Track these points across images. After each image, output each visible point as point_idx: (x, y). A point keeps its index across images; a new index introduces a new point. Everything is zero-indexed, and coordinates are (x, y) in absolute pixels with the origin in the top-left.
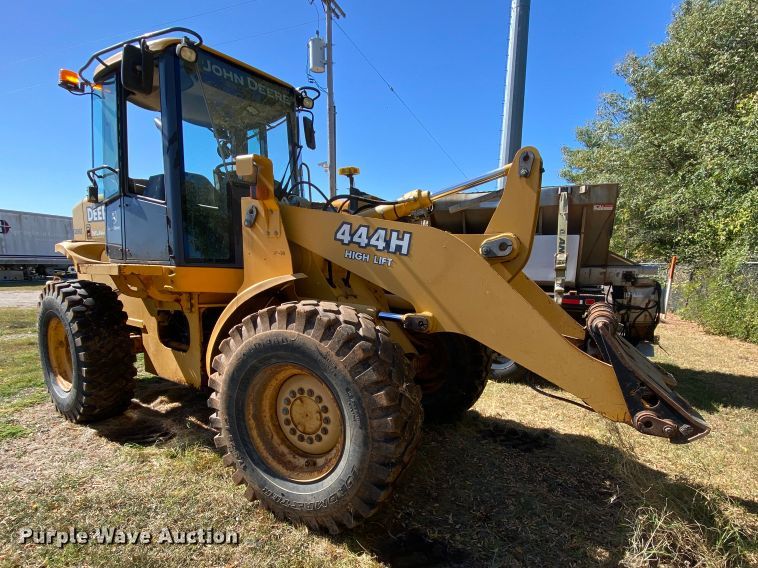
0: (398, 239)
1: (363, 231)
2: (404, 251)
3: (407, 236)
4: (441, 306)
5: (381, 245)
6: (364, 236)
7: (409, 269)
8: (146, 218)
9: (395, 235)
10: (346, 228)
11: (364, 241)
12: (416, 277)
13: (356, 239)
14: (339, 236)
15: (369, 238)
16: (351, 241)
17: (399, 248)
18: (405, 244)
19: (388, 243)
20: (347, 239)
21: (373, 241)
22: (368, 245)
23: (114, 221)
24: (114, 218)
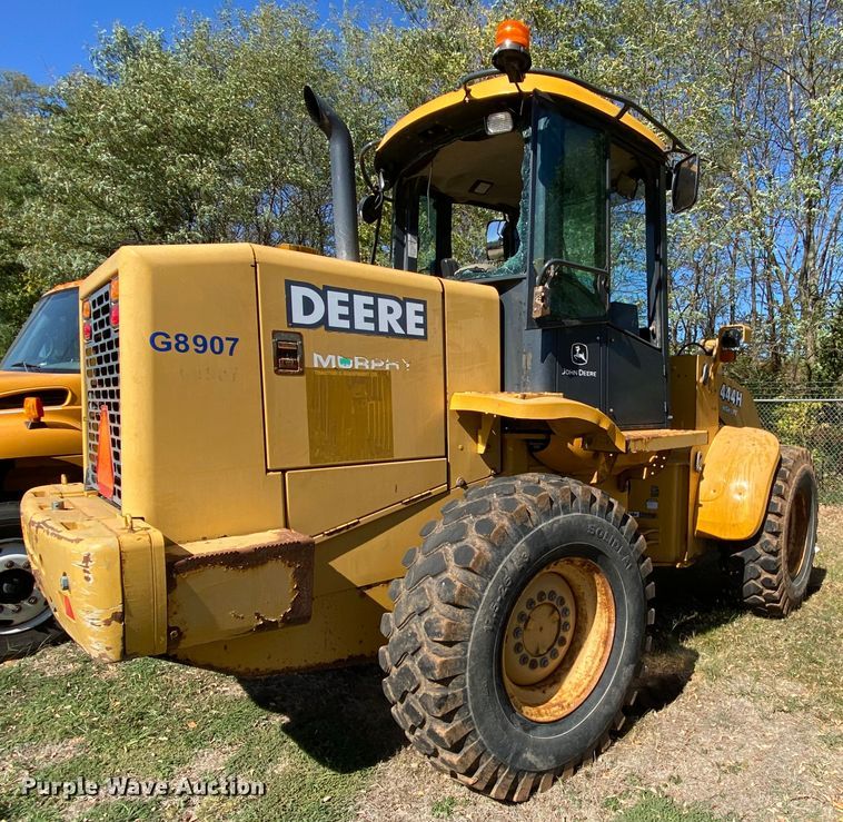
23: (580, 360)
24: (582, 356)
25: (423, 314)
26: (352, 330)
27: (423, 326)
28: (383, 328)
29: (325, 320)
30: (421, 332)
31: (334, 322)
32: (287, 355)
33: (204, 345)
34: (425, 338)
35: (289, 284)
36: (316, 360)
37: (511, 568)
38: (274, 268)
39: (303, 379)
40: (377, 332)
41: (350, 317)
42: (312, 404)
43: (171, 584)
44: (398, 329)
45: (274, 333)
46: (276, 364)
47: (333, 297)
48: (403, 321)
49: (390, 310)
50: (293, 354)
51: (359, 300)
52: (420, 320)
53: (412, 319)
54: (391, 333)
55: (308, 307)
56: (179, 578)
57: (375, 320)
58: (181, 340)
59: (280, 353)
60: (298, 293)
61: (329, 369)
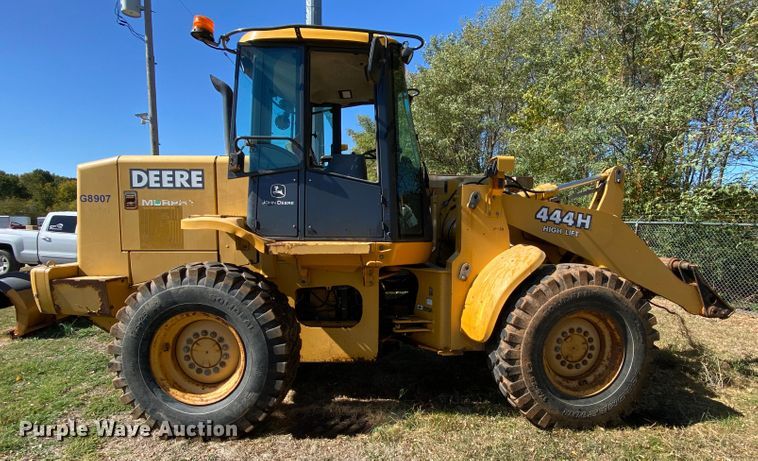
0: (583, 218)
1: (558, 213)
2: (587, 227)
3: (589, 217)
4: (611, 262)
5: (571, 222)
6: (558, 216)
7: (589, 237)
8: (346, 196)
9: (580, 216)
10: (545, 210)
11: (558, 220)
12: (595, 243)
13: (552, 218)
14: (539, 216)
15: (562, 218)
16: (548, 220)
17: (583, 224)
18: (587, 222)
19: (575, 221)
20: (545, 218)
21: (565, 220)
22: (561, 222)
23: (279, 195)
24: (280, 192)
25: (202, 176)
26: (161, 187)
27: (202, 182)
28: (178, 185)
29: (148, 184)
30: (200, 185)
31: (152, 184)
32: (131, 202)
33: (98, 199)
34: (203, 188)
35: (131, 170)
36: (143, 202)
37: (147, 308)
38: (126, 164)
39: (137, 211)
40: (175, 187)
41: (160, 182)
42: (141, 223)
43: (52, 289)
44: (186, 185)
45: (125, 192)
46: (126, 205)
47: (152, 173)
48: (189, 181)
49: (182, 176)
50: (133, 200)
51: (165, 174)
52: (200, 179)
53: (195, 179)
54: (182, 187)
55: (140, 179)
56: (55, 286)
57: (174, 182)
58: (90, 197)
59: (128, 200)
60: (135, 174)
61: (150, 206)
